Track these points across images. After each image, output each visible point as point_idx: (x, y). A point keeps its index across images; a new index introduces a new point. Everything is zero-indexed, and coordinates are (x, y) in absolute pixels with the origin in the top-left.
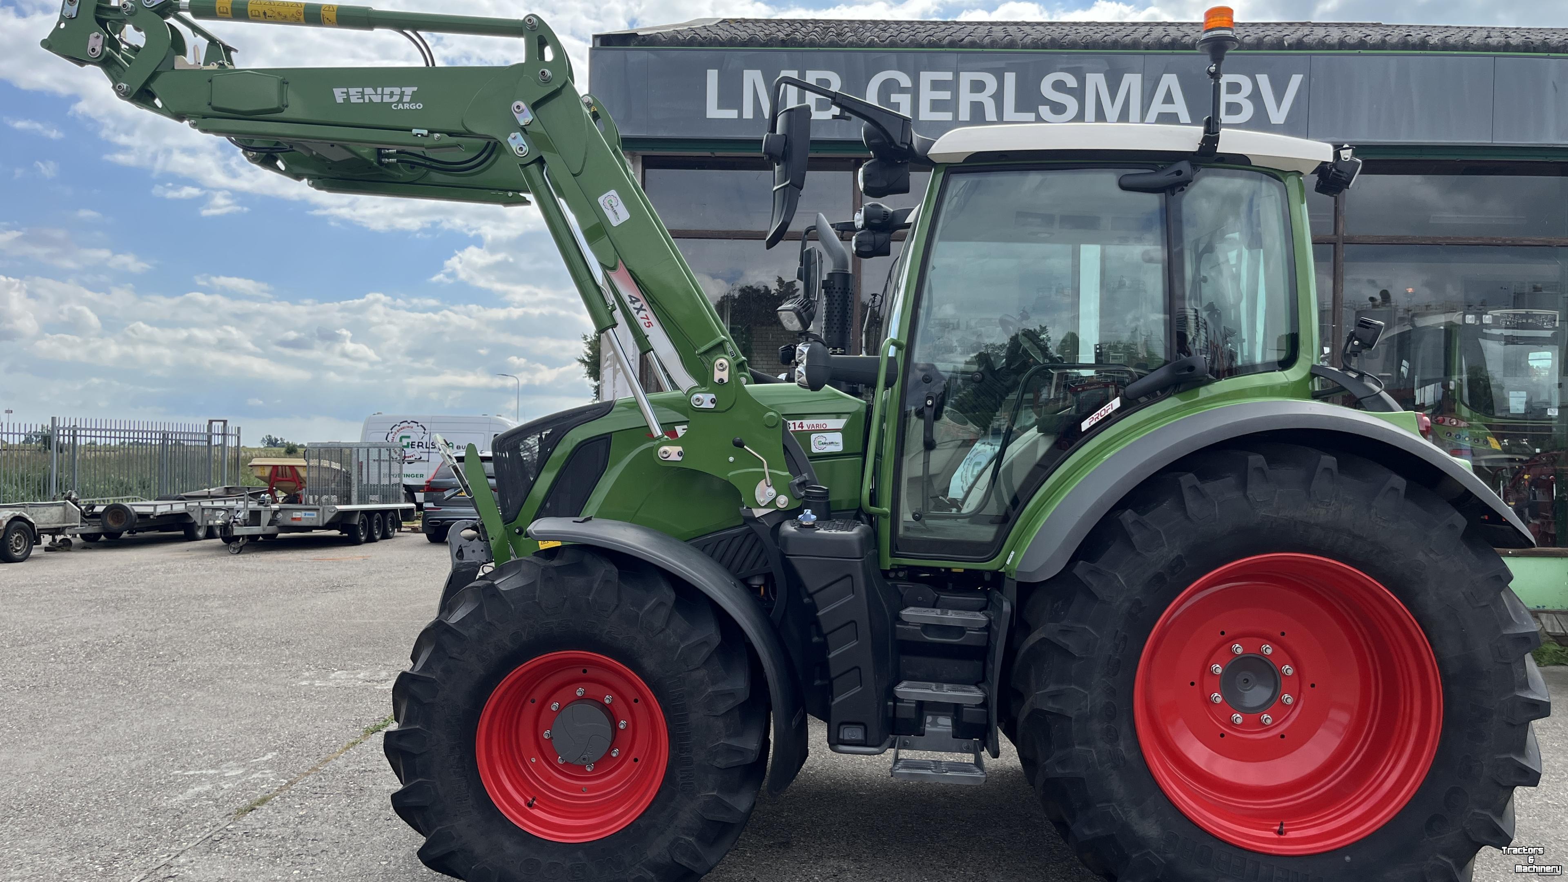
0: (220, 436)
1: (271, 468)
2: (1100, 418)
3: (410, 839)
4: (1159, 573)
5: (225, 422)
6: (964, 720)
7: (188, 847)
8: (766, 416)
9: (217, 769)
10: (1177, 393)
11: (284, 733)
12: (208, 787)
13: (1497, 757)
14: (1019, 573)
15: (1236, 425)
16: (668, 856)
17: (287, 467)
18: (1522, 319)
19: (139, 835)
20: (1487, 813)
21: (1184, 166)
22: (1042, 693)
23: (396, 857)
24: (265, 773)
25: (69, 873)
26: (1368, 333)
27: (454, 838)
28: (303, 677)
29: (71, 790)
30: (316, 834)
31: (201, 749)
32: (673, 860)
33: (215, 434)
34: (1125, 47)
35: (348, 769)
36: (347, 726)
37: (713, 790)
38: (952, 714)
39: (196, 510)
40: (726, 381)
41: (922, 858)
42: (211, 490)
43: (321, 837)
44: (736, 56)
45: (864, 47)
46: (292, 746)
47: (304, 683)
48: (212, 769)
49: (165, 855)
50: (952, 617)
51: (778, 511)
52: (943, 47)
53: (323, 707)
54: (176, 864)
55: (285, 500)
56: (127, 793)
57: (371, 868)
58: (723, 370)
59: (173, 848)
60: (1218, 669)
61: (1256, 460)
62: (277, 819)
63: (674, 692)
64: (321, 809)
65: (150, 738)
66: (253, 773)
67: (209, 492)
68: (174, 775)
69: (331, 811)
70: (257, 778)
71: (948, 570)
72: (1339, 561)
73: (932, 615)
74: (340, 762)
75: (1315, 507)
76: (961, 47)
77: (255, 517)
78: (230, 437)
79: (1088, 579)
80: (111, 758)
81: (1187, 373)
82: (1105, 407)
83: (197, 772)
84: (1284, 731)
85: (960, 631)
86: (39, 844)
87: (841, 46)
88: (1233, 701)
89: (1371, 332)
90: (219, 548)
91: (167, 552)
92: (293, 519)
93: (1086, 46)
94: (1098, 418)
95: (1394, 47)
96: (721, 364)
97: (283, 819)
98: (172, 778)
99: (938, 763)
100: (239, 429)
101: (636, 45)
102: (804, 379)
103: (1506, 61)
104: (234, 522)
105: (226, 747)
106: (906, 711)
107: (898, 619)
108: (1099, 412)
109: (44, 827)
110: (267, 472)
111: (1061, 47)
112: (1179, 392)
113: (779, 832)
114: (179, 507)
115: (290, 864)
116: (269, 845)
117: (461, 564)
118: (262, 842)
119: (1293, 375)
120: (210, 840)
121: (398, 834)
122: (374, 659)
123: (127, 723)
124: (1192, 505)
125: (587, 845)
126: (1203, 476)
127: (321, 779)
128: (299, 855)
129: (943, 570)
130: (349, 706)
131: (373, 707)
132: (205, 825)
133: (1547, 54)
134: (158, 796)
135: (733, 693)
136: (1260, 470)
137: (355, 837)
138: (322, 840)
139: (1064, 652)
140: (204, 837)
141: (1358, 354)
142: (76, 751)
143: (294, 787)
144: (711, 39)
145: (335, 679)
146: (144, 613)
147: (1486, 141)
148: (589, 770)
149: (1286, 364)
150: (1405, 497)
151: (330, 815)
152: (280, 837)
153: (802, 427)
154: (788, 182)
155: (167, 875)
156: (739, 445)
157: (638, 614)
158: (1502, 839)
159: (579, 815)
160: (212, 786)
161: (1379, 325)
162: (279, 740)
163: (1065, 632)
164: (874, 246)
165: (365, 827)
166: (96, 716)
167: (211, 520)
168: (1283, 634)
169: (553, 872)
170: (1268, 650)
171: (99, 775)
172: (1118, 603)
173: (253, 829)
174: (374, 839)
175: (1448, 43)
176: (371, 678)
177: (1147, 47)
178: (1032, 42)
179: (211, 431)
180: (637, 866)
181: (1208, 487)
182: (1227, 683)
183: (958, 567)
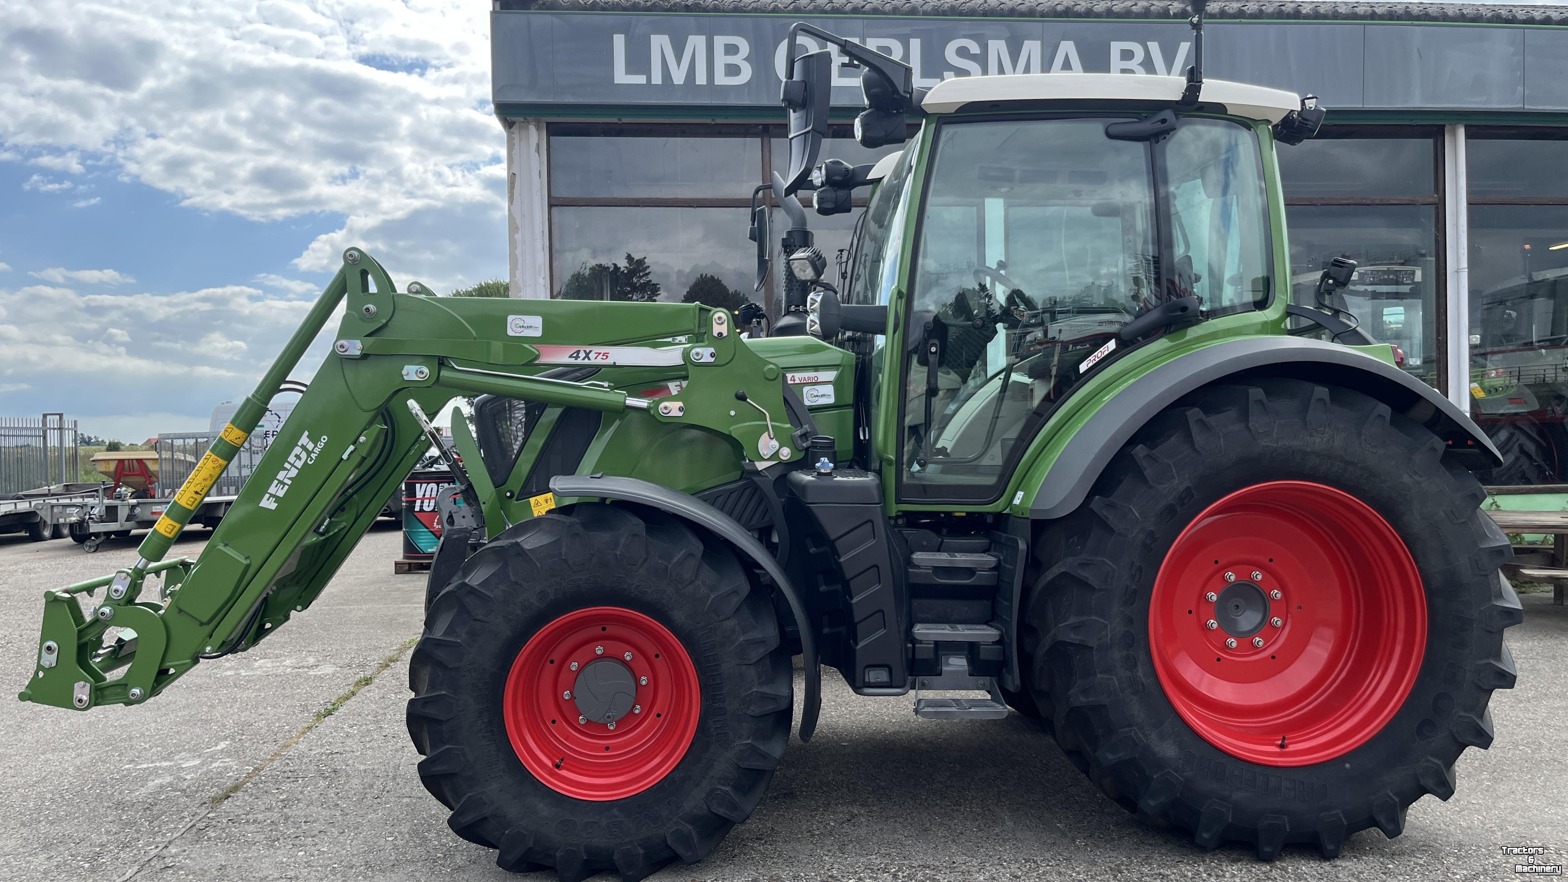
0: (56, 431)
1: (117, 462)
2: (1097, 360)
3: (407, 815)
4: (1171, 504)
5: (61, 415)
6: (982, 657)
7: (174, 837)
8: (766, 369)
9: (171, 761)
10: (1168, 334)
11: (228, 722)
12: (169, 779)
13: (1479, 662)
14: (1032, 511)
15: (1238, 359)
16: (705, 807)
17: (135, 461)
18: (1384, 275)
19: (114, 830)
20: (1472, 716)
21: (1168, 114)
22: (1065, 626)
23: (400, 833)
24: (226, 762)
25: (53, 872)
26: (1342, 273)
27: (486, 803)
28: (225, 668)
29: (20, 790)
30: (305, 816)
31: (145, 743)
32: (710, 810)
33: (50, 429)
34: (1022, 14)
35: (313, 752)
36: (294, 712)
37: (748, 738)
38: (966, 652)
39: (44, 508)
40: (725, 334)
41: (926, 799)
42: (51, 487)
43: (313, 819)
44: (642, 21)
45: (769, 12)
46: (243, 735)
47: (229, 673)
48: (165, 761)
49: (153, 847)
50: (962, 559)
51: (781, 463)
52: (846, 13)
53: (260, 696)
54: (168, 854)
55: (133, 496)
56: (83, 790)
57: (378, 844)
58: (722, 323)
59: (158, 839)
60: (1213, 596)
61: (1256, 393)
62: (257, 804)
63: (705, 643)
64: (301, 792)
65: (84, 734)
66: (212, 762)
67: (49, 490)
68: (126, 769)
69: (312, 793)
70: (219, 767)
71: (949, 514)
72: (1330, 486)
73: (942, 558)
74: (302, 747)
75: (1311, 435)
76: (864, 13)
77: (111, 513)
78: (67, 431)
79: (1104, 513)
80: (48, 756)
81: (1180, 313)
82: (1101, 349)
83: (151, 765)
84: (1275, 652)
85: (970, 572)
86: (7, 845)
87: (745, 12)
88: (1229, 627)
89: (1345, 271)
90: (70, 547)
91: (18, 553)
92: (153, 513)
93: (985, 14)
94: (1095, 360)
95: (1271, 16)
96: (720, 318)
97: (264, 804)
98: (125, 772)
99: (957, 702)
100: (75, 422)
101: (536, 9)
102: (817, 327)
103: (1376, 29)
104: (90, 518)
105: (172, 739)
106: (924, 652)
107: (909, 562)
108: (1096, 354)
109: (6, 828)
110: (112, 467)
111: (961, 14)
112: (1170, 333)
113: (779, 785)
114: (23, 506)
115: (291, 846)
116: (260, 830)
117: (452, 530)
118: (252, 828)
119: (1271, 314)
120: (194, 830)
121: (392, 810)
122: (295, 647)
123: (52, 721)
124: (1198, 437)
125: (621, 801)
126: (1208, 410)
127: (288, 764)
128: (297, 837)
129: (943, 515)
130: (288, 692)
131: (315, 692)
132: (182, 815)
133: (1410, 22)
134: (118, 791)
135: (765, 641)
136: (1260, 402)
137: (349, 816)
138: (315, 821)
139: (1084, 584)
140: (188, 827)
141: (1333, 292)
142: (8, 751)
143: (262, 773)
144: (613, 4)
145: (260, 667)
146: (21, 613)
147: (1358, 106)
148: (612, 728)
149: (1261, 305)
150: (1390, 424)
151: (314, 797)
152: (269, 821)
153: (794, 380)
154: (810, 128)
155: (163, 866)
156: (742, 398)
157: (667, 567)
158: (1484, 740)
159: (611, 773)
160: (172, 777)
161: (1352, 264)
162: (227, 729)
163: (1083, 565)
164: (836, 203)
165: (356, 806)
166: (15, 716)
167: (61, 517)
168: (1271, 560)
169: (589, 831)
170: (1258, 576)
171: (44, 774)
172: (1133, 535)
173: (237, 816)
174: (370, 817)
175: (1319, 13)
176: (300, 665)
177: (1043, 15)
178: (933, 9)
179: (46, 425)
180: (675, 819)
181: (1213, 420)
182: (1221, 610)
183: (960, 510)
